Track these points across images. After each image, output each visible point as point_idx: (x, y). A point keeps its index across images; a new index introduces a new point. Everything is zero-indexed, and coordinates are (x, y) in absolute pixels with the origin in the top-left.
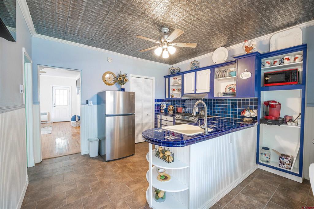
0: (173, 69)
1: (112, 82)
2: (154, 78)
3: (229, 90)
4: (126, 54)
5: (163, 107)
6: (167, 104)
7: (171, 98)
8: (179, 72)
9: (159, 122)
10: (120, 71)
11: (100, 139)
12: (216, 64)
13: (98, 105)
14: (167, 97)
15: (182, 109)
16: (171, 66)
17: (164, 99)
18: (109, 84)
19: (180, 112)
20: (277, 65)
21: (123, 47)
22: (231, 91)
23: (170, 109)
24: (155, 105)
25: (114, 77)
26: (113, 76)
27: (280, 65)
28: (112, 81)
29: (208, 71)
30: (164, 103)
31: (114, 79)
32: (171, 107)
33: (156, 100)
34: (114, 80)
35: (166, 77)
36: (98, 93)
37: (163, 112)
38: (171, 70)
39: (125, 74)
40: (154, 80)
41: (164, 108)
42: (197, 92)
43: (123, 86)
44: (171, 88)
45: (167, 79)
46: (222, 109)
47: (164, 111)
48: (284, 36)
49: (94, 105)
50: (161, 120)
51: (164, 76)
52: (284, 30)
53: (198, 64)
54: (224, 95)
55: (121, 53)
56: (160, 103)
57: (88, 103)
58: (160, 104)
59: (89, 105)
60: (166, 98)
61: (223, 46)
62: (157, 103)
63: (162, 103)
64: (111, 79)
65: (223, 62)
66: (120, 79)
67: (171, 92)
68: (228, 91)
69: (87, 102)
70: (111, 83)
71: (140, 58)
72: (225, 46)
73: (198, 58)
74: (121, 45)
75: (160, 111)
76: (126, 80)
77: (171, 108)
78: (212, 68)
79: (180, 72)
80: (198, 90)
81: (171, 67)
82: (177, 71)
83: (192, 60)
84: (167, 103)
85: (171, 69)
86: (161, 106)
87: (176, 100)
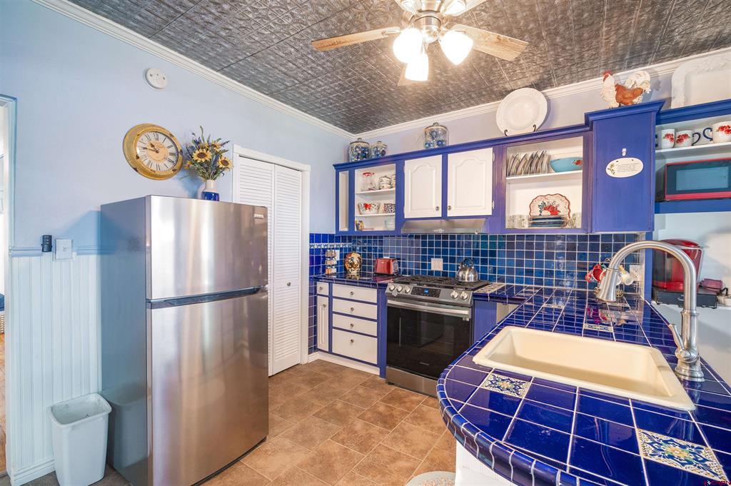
0: (363, 145)
1: (165, 166)
2: (307, 168)
3: (541, 212)
4: (221, 70)
5: (331, 258)
6: (341, 249)
7: (356, 230)
8: (383, 155)
9: (324, 306)
10: (201, 127)
11: (115, 402)
12: (509, 134)
13: (106, 257)
14: (343, 228)
15: (392, 263)
16: (354, 137)
17: (334, 233)
18: (153, 175)
19: (386, 272)
20: (685, 146)
21: (223, 33)
22: (546, 213)
23: (352, 265)
24: (311, 251)
25: (173, 150)
26: (171, 144)
27: (693, 145)
28: (166, 162)
29: (487, 154)
30: (335, 245)
31: (171, 154)
32: (355, 257)
33: (314, 238)
34: (173, 158)
35: (339, 168)
36: (102, 206)
37: (332, 274)
38: (357, 147)
39: (220, 142)
40: (308, 174)
41: (335, 263)
42: (450, 214)
43: (211, 186)
44: (359, 200)
45: (343, 176)
46: (520, 263)
47: (334, 270)
48: (708, 71)
49: (83, 257)
50: (331, 297)
51: (335, 166)
52: (703, 56)
53: (445, 133)
54: (533, 224)
55: (203, 62)
56: (323, 245)
57: (50, 250)
58: (325, 250)
59: (54, 258)
60: (341, 229)
61: (531, 86)
62: (316, 246)
63: (329, 245)
64: (160, 155)
65: (531, 130)
66: (202, 155)
67: (357, 214)
68: (536, 213)
69: (48, 244)
70: (163, 168)
71: (271, 95)
72: (539, 86)
73: (442, 118)
74: (217, 18)
75: (324, 271)
76: (225, 163)
77: (356, 261)
78: (500, 144)
79: (386, 155)
80: (453, 208)
81: (356, 140)
82: (377, 151)
83: (427, 121)
84: (341, 245)
85: (355, 144)
86: (329, 253)
87: (370, 237)
